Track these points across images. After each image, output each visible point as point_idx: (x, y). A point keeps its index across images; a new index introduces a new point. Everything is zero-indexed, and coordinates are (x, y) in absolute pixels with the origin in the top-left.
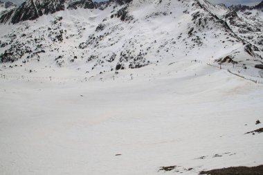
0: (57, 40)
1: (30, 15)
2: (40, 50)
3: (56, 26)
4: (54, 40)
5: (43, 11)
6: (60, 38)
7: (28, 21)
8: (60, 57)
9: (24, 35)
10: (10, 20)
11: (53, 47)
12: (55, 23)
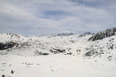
0: (110, 48)
1: (100, 38)
2: (102, 52)
3: (111, 42)
4: (109, 49)
5: (105, 36)
6: (112, 48)
7: (99, 40)
8: (110, 56)
9: (96, 46)
10: (92, 40)
11: (108, 52)
12: (110, 41)
